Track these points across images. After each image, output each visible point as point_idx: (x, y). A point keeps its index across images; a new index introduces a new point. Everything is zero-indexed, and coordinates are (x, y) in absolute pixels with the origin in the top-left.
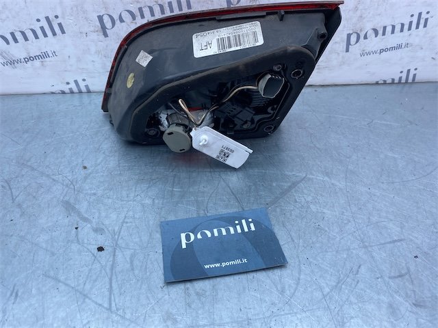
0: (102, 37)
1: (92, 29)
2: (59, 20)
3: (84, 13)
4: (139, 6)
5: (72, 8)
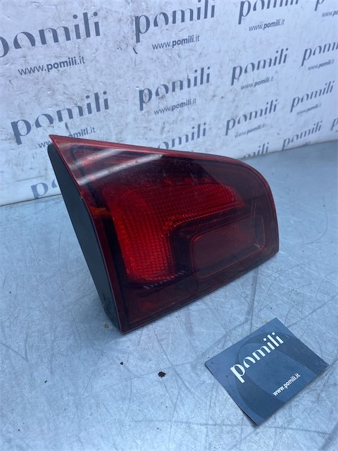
0: (14, 145)
1: (4, 137)
4: (58, 109)
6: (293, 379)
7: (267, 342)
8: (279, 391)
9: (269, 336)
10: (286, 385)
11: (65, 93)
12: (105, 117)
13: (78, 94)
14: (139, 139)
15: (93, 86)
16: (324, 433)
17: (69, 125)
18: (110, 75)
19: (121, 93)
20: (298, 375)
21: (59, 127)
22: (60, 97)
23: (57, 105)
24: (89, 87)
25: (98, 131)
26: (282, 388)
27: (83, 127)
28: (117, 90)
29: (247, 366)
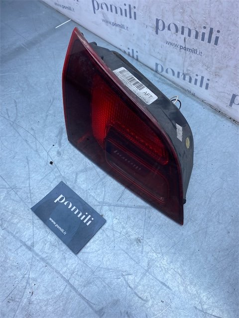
0: (154, 33)
1: (151, 25)
2: (135, 10)
3: (149, 13)
4: (183, 25)
5: (144, 7)
6: (62, 230)
7: (85, 215)
8: (52, 221)
9: (90, 216)
10: (57, 225)
11: (190, 16)
12: (212, 49)
13: (199, 22)
14: (233, 84)
15: (211, 21)
17: (186, 40)
18: (228, 19)
19: (231, 39)
20: (65, 233)
21: (180, 38)
22: (187, 18)
23: (183, 22)
24: (208, 21)
25: (204, 56)
26: (54, 223)
27: (195, 48)
28: (229, 35)
29: (65, 203)
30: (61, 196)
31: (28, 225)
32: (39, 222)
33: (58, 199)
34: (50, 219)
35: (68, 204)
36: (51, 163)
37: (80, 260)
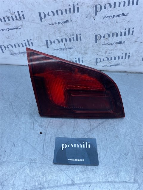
0: (46, 48)
1: (43, 45)
2: (32, 41)
3: (41, 39)
4: (61, 38)
5: (37, 37)
6: (81, 160)
7: (84, 144)
8: (71, 160)
9: (86, 143)
10: (75, 160)
11: (64, 33)
12: (80, 43)
13: (69, 33)
14: (94, 54)
15: (75, 31)
16: (74, 181)
17: (65, 44)
18: (83, 27)
19: (87, 35)
20: (83, 160)
21: (62, 44)
22: (62, 34)
23: (61, 37)
24: (74, 31)
25: (77, 48)
26: (73, 160)
27: (71, 46)
28: (85, 34)
30: (63, 145)
31: (60, 173)
32: (64, 167)
33: (63, 147)
34: (69, 160)
35: (70, 146)
36: (41, 133)
37: (103, 166)
